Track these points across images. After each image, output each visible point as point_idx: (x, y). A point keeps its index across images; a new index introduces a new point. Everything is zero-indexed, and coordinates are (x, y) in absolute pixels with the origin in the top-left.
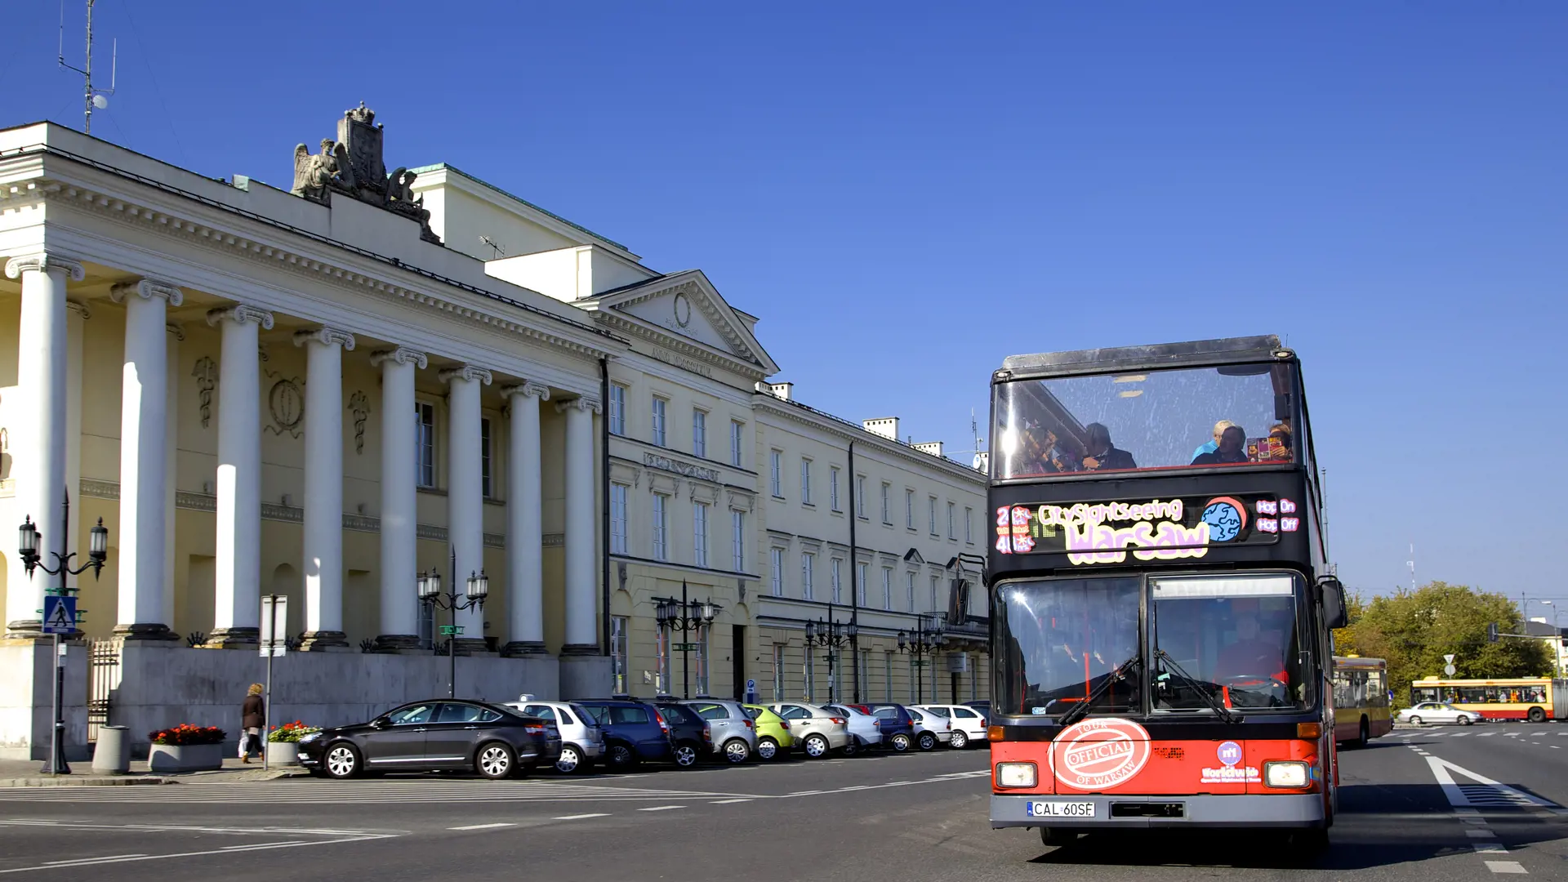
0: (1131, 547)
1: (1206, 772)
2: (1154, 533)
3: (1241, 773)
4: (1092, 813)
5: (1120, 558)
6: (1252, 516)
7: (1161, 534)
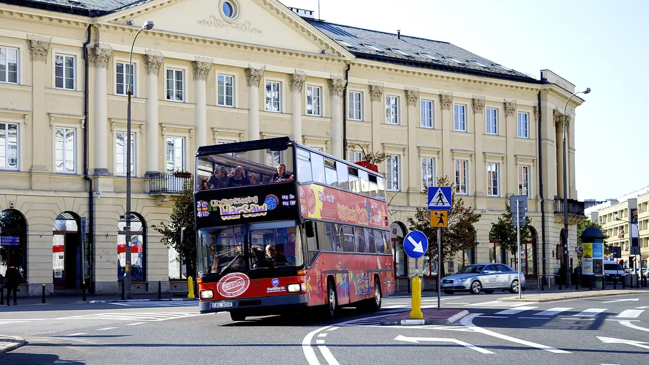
0: (242, 214)
1: (268, 289)
2: (249, 208)
3: (279, 288)
4: (232, 305)
5: (238, 217)
6: (281, 200)
7: (252, 208)
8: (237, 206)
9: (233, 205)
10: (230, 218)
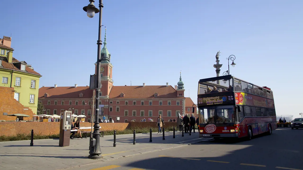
0: (214, 103)
1: (223, 131)
2: (216, 101)
3: (227, 131)
4: (209, 136)
5: (212, 104)
6: (228, 98)
7: (217, 101)
8: (212, 100)
9: (211, 100)
10: (209, 104)
